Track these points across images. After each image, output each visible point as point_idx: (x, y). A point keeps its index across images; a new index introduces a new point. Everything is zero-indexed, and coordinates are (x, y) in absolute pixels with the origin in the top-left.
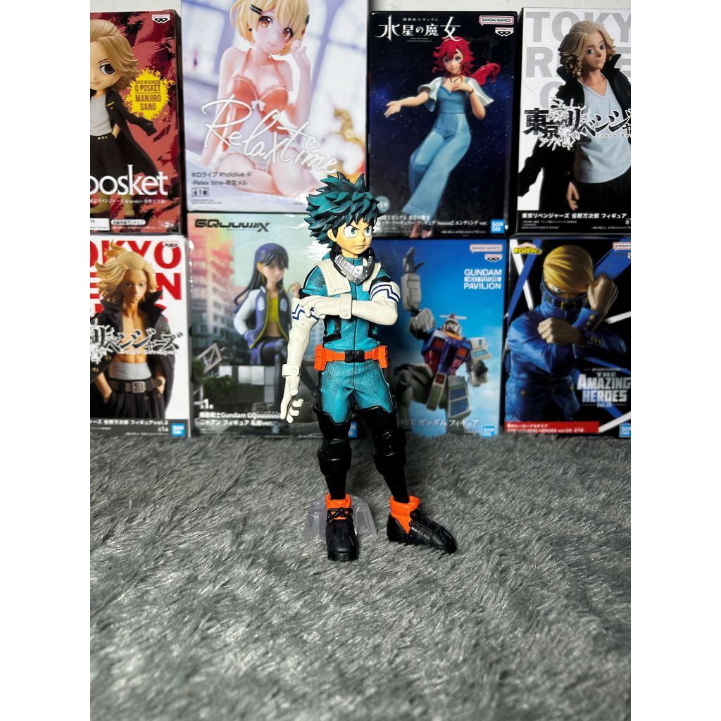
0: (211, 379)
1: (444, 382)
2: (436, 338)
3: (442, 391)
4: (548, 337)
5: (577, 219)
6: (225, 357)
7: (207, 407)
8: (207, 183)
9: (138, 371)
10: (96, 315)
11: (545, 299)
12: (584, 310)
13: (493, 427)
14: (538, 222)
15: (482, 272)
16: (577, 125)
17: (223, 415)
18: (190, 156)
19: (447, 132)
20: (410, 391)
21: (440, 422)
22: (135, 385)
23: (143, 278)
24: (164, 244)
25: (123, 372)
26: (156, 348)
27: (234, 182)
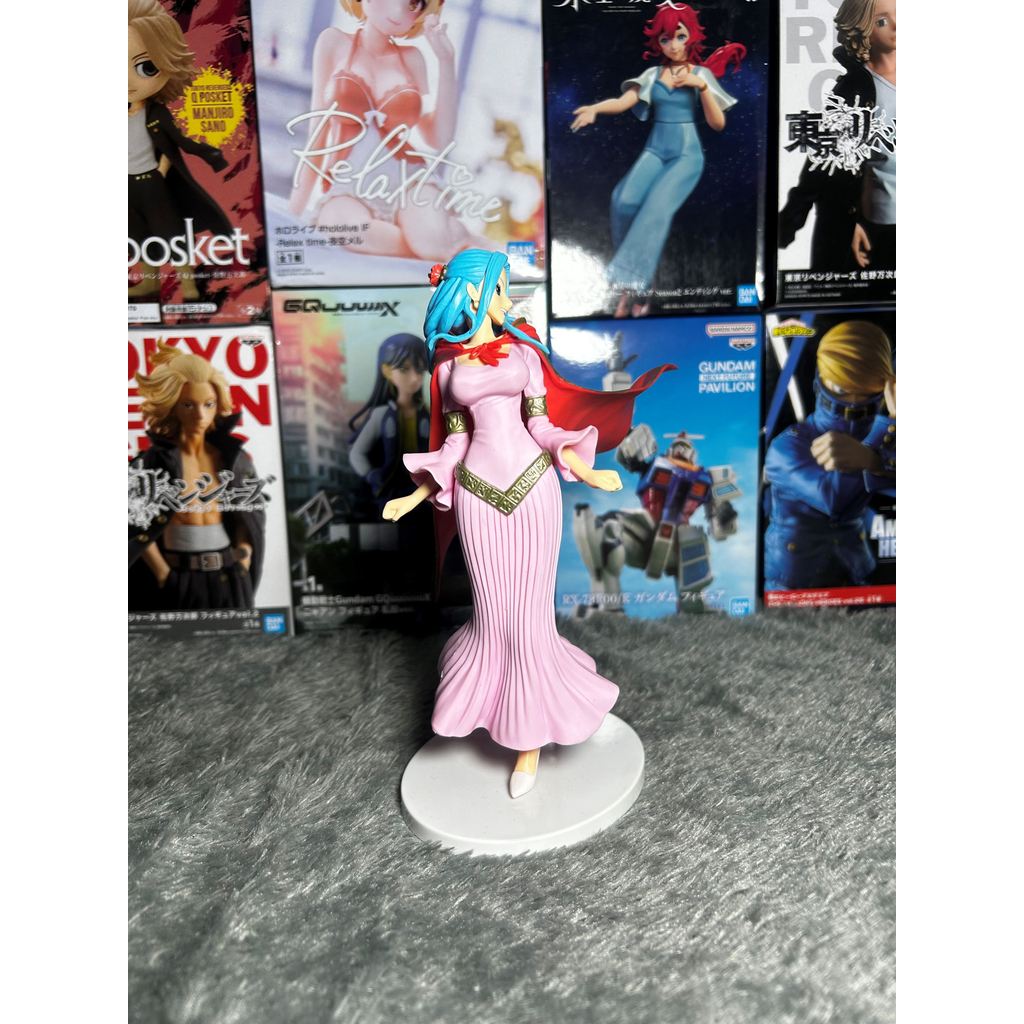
0: (317, 546)
1: (673, 535)
2: (659, 470)
3: (669, 549)
4: (827, 461)
5: (869, 281)
6: (338, 512)
7: (313, 588)
8: (301, 243)
9: (211, 537)
10: (141, 455)
11: (822, 404)
12: (879, 419)
13: (746, 600)
14: (808, 287)
15: (726, 366)
16: (865, 136)
17: (339, 600)
18: (271, 201)
19: (667, 152)
20: (620, 552)
21: (667, 596)
22: (206, 559)
23: (210, 393)
24: (240, 341)
25: (187, 540)
26: (235, 502)
27: (342, 239)
